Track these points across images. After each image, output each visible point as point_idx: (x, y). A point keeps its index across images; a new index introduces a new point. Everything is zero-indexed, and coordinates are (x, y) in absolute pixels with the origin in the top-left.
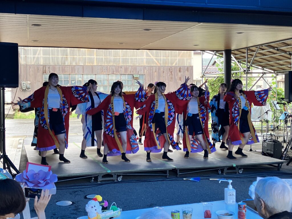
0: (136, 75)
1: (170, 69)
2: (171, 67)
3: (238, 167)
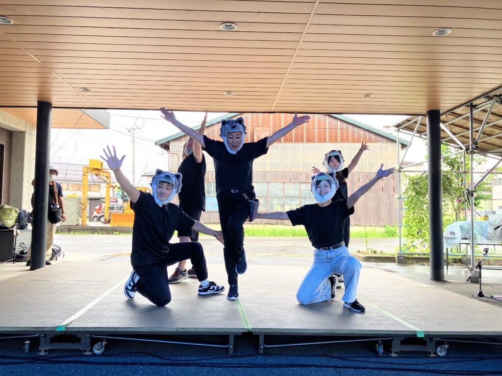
3: (434, 339)
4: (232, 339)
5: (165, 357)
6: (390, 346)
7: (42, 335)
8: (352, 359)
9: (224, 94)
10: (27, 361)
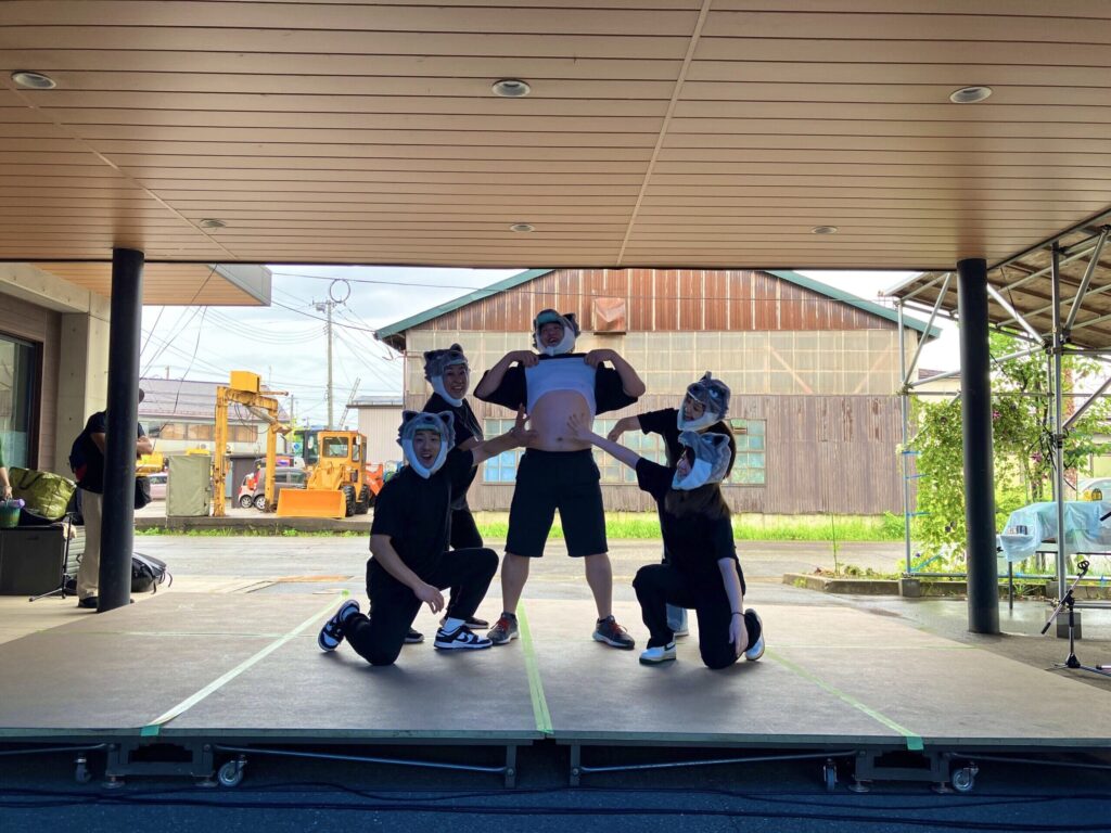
1: (843, 405)
2: (849, 398)
3: (948, 755)
4: (511, 755)
5: (371, 793)
6: (852, 769)
7: (112, 746)
8: (768, 797)
9: (512, 228)
10: (82, 799)
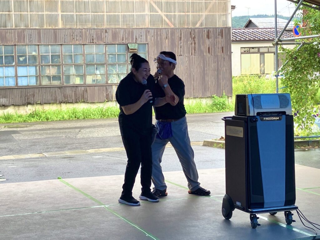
0: (133, 44)
1: (191, 34)
2: (194, 30)
